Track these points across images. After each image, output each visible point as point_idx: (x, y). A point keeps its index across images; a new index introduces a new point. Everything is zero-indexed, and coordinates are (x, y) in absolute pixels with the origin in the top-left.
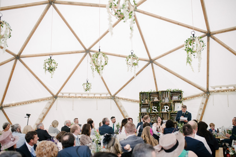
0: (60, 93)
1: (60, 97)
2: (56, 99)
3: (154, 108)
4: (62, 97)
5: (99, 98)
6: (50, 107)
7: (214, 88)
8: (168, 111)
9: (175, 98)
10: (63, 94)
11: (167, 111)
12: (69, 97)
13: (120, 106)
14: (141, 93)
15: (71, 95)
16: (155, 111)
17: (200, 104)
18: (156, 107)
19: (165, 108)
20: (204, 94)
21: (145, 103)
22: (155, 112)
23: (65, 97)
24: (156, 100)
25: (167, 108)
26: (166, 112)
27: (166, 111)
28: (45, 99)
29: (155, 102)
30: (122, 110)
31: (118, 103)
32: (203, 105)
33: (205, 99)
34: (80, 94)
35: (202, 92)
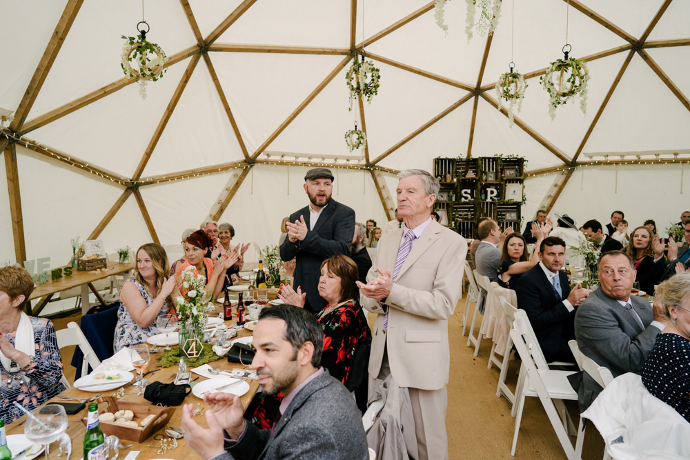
0: (262, 154)
1: (261, 162)
2: (251, 166)
3: (466, 193)
4: (267, 162)
5: (345, 167)
6: (238, 185)
7: (591, 157)
8: (495, 198)
9: (509, 173)
10: (268, 155)
11: (493, 200)
12: (282, 163)
13: (381, 186)
14: (438, 159)
15: (286, 159)
16: (466, 198)
17: (550, 186)
18: (469, 191)
19: (489, 193)
20: (564, 167)
21: (445, 181)
22: (466, 201)
23: (272, 163)
24: (471, 175)
25: (492, 192)
26: (491, 201)
27: (491, 198)
28: (231, 167)
29: (469, 179)
30: (385, 196)
31: (379, 179)
32: (556, 189)
33: (563, 178)
34: (305, 157)
35: (561, 163)
